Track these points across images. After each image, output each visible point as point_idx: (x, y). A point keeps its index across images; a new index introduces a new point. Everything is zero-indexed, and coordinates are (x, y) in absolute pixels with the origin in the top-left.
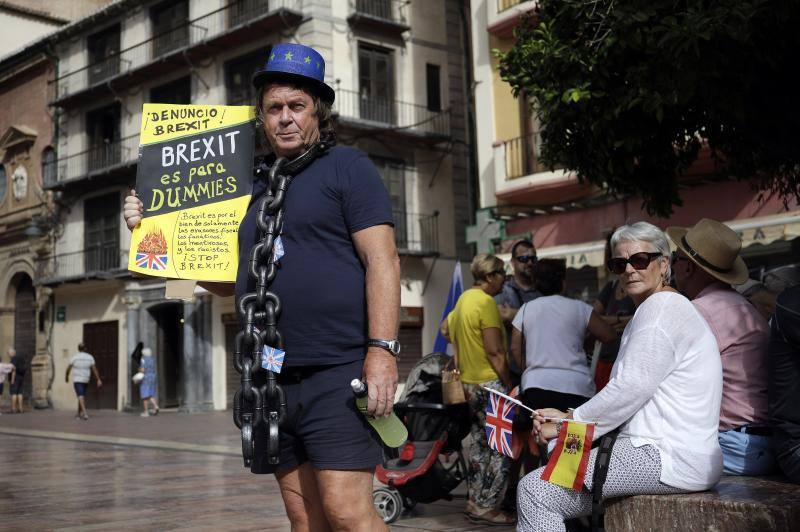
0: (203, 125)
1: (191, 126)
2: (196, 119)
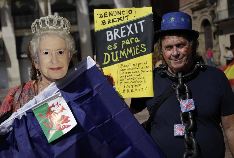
0: (125, 19)
1: (119, 19)
2: (122, 15)
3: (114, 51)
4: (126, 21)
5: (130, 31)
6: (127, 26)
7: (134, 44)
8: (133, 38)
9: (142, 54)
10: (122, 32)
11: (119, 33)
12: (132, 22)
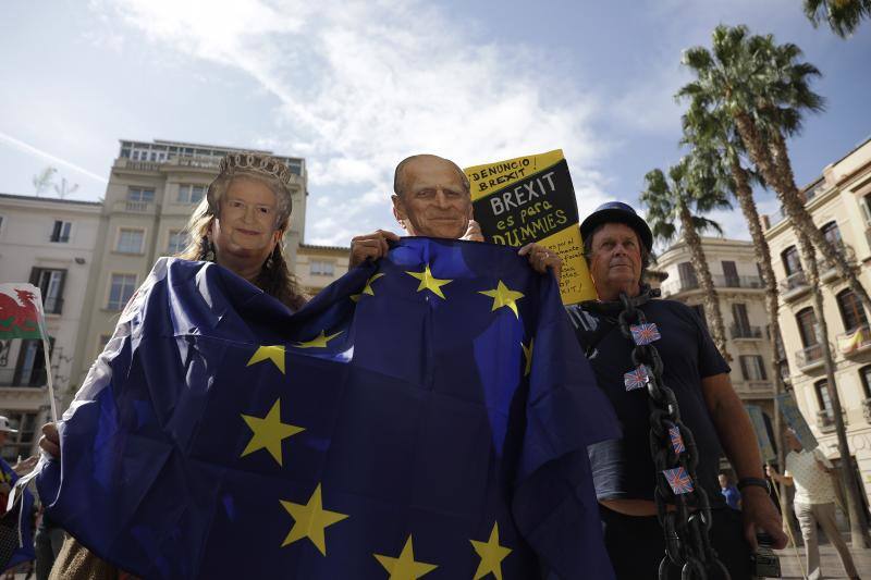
0: (520, 174)
1: (509, 177)
2: (512, 170)
3: (510, 229)
4: (521, 177)
5: (532, 192)
6: (526, 186)
7: (543, 213)
8: (539, 204)
9: (560, 228)
10: (518, 196)
11: (514, 199)
12: (533, 178)
